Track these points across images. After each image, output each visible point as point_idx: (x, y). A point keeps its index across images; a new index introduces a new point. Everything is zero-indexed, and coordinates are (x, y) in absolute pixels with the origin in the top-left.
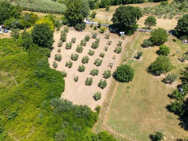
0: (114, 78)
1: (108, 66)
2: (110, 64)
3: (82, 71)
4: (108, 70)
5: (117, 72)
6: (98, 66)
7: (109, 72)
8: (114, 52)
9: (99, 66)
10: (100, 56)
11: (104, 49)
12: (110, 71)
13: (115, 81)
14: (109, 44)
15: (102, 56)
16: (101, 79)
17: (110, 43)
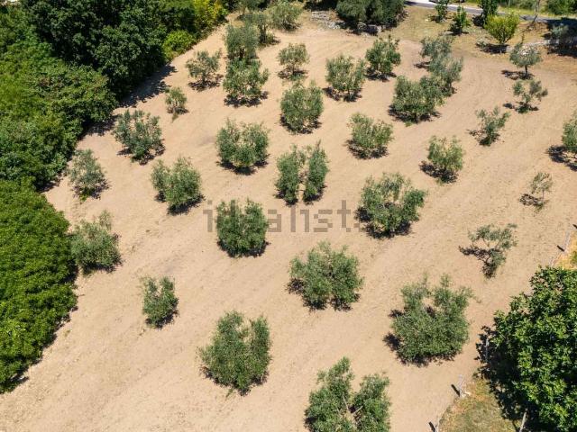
0: (486, 374)
1: (468, 252)
2: (483, 234)
3: (245, 252)
4: (445, 282)
5: (531, 332)
6: (378, 235)
7: (452, 305)
8: (548, 159)
9: (388, 234)
10: (425, 168)
11: (473, 133)
12: (461, 302)
13: (496, 411)
14: (524, 108)
15: (443, 169)
16: (336, 361)
17: (534, 102)
